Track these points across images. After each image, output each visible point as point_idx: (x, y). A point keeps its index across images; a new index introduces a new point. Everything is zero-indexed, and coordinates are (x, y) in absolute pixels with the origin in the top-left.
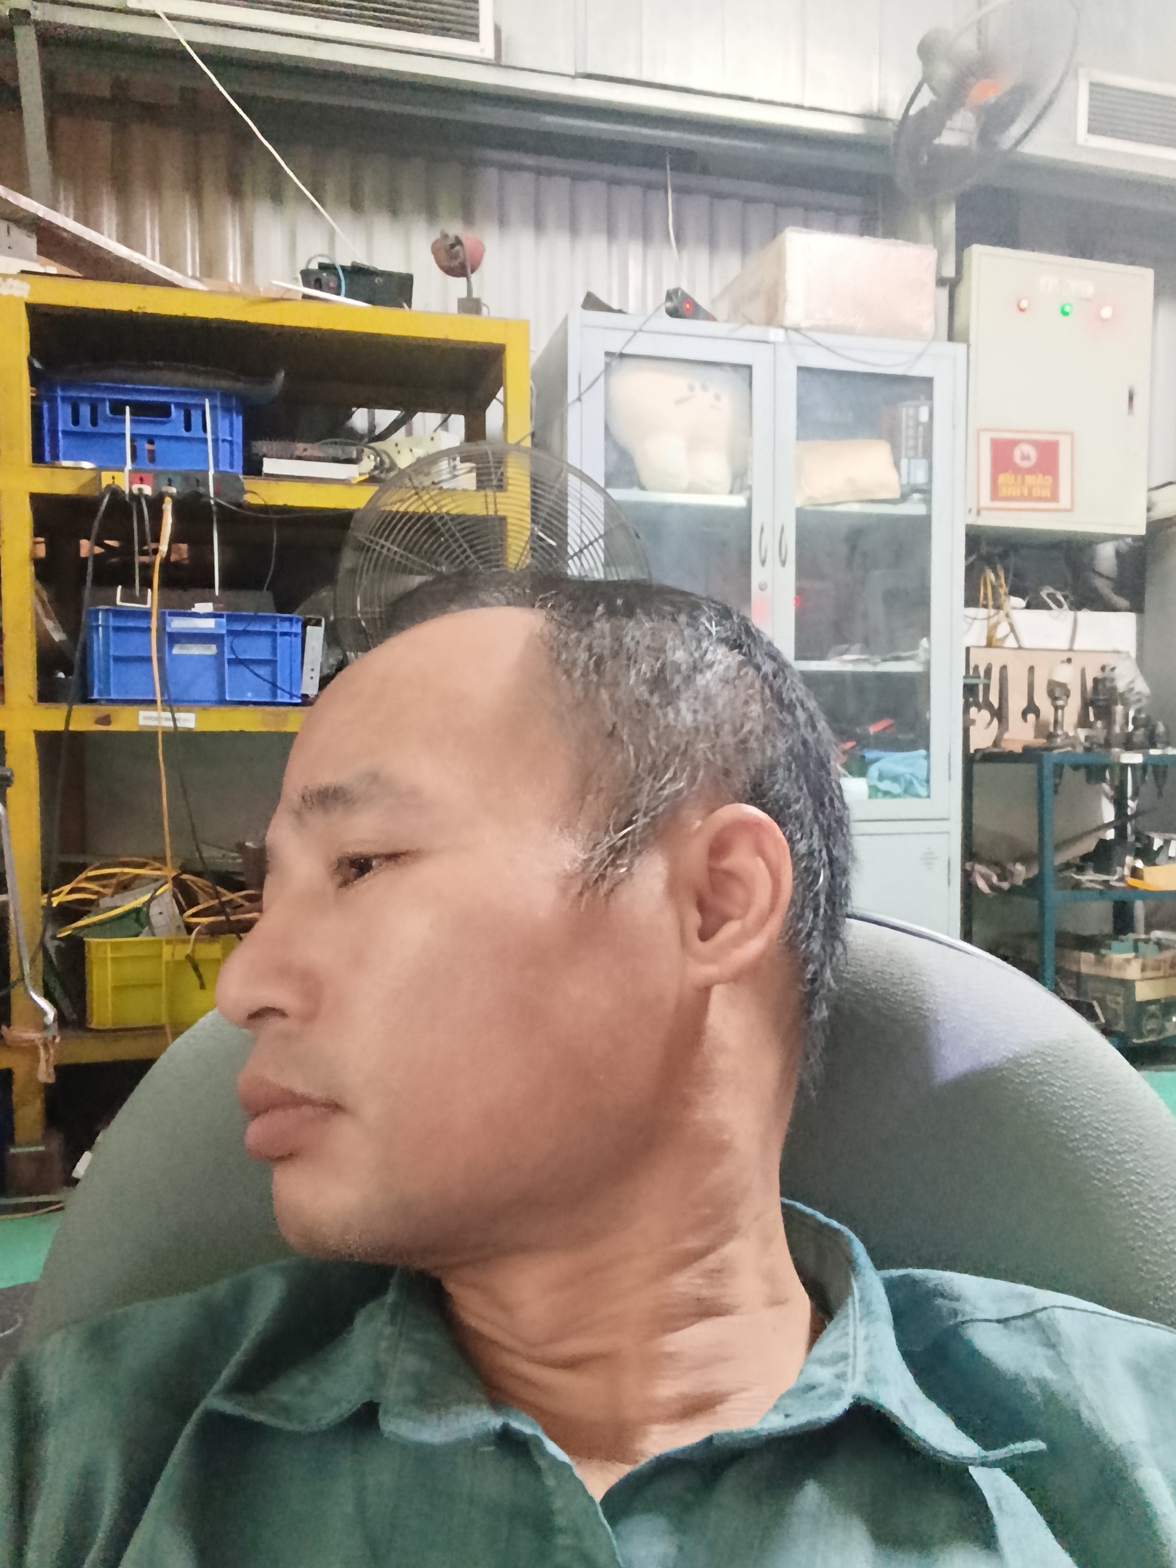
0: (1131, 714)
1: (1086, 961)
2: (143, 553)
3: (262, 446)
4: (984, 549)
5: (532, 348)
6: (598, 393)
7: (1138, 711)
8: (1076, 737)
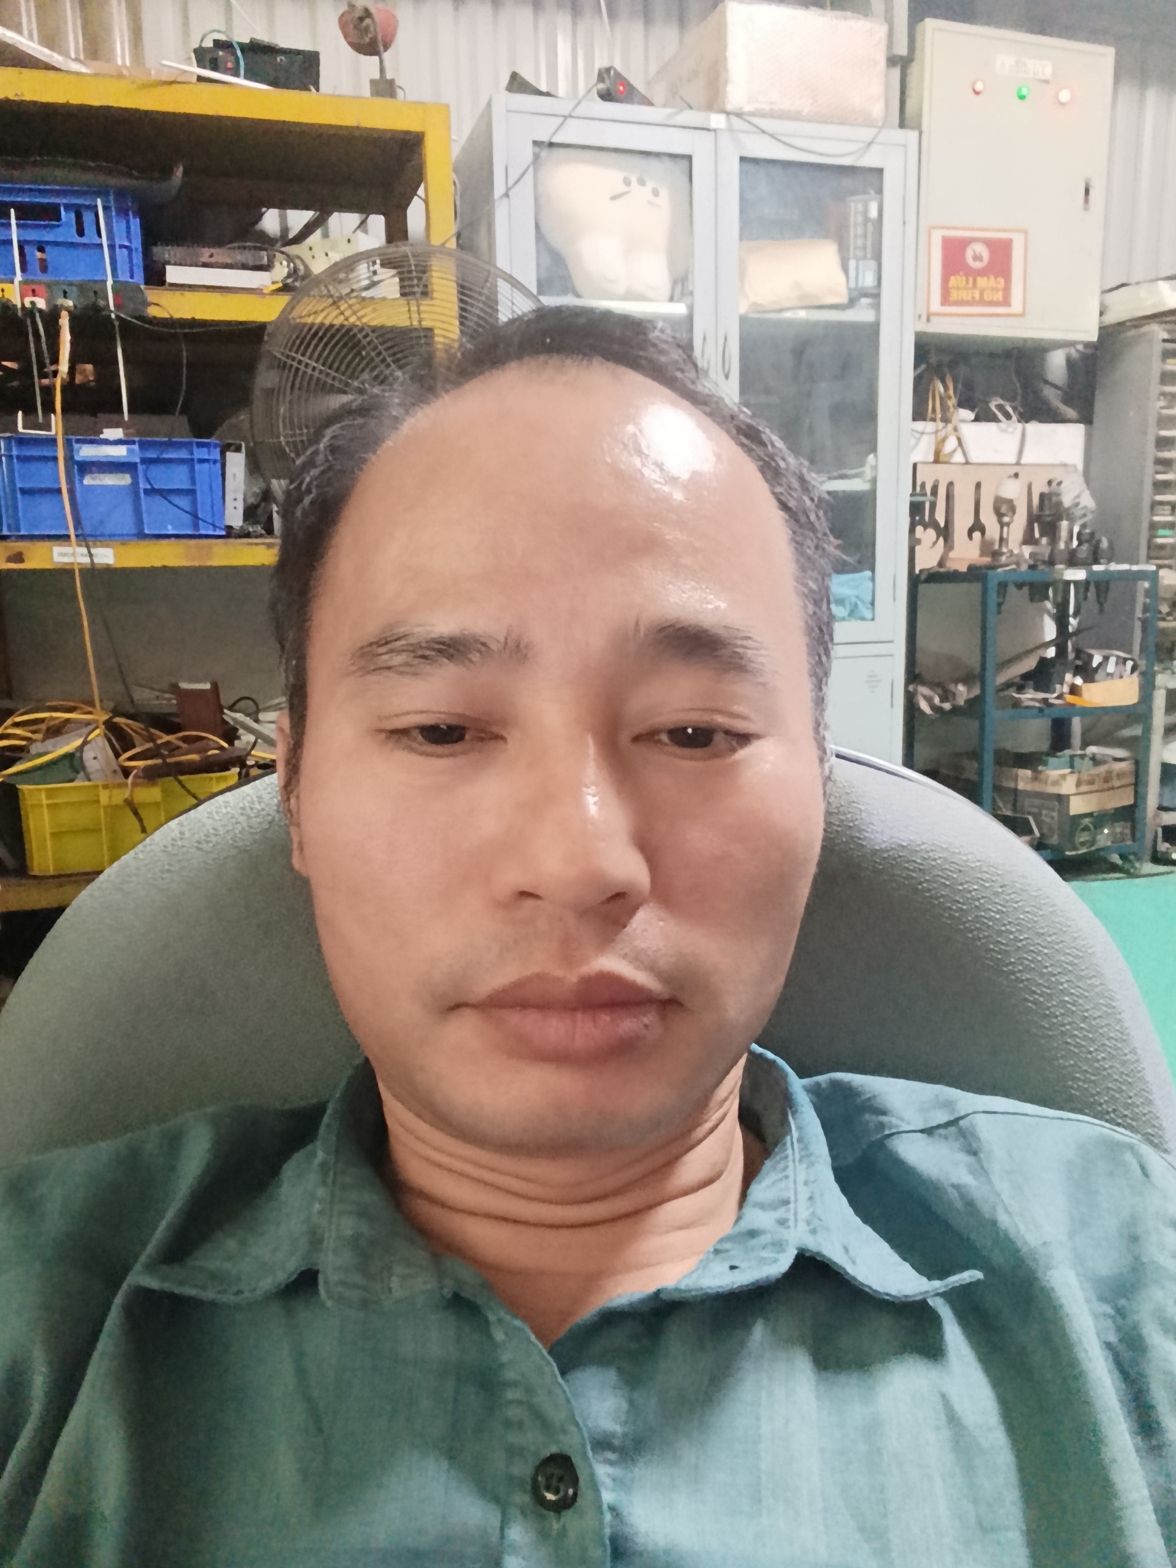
0: (1076, 529)
1: (1023, 779)
2: (43, 375)
3: (161, 252)
4: (933, 359)
5: (454, 137)
6: (526, 187)
7: (1083, 526)
8: (1021, 555)
